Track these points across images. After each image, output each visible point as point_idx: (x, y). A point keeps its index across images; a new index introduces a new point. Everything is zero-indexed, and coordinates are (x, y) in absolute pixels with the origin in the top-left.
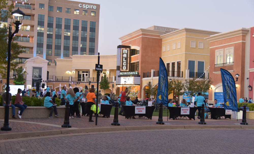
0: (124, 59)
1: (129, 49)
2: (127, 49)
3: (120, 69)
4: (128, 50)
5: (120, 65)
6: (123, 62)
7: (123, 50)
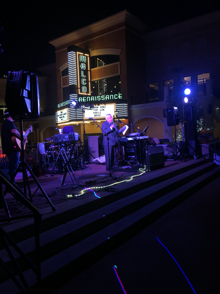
0: (82, 72)
1: (88, 55)
2: (85, 54)
3: (78, 92)
4: (87, 57)
5: (77, 83)
6: (81, 78)
7: (79, 55)
